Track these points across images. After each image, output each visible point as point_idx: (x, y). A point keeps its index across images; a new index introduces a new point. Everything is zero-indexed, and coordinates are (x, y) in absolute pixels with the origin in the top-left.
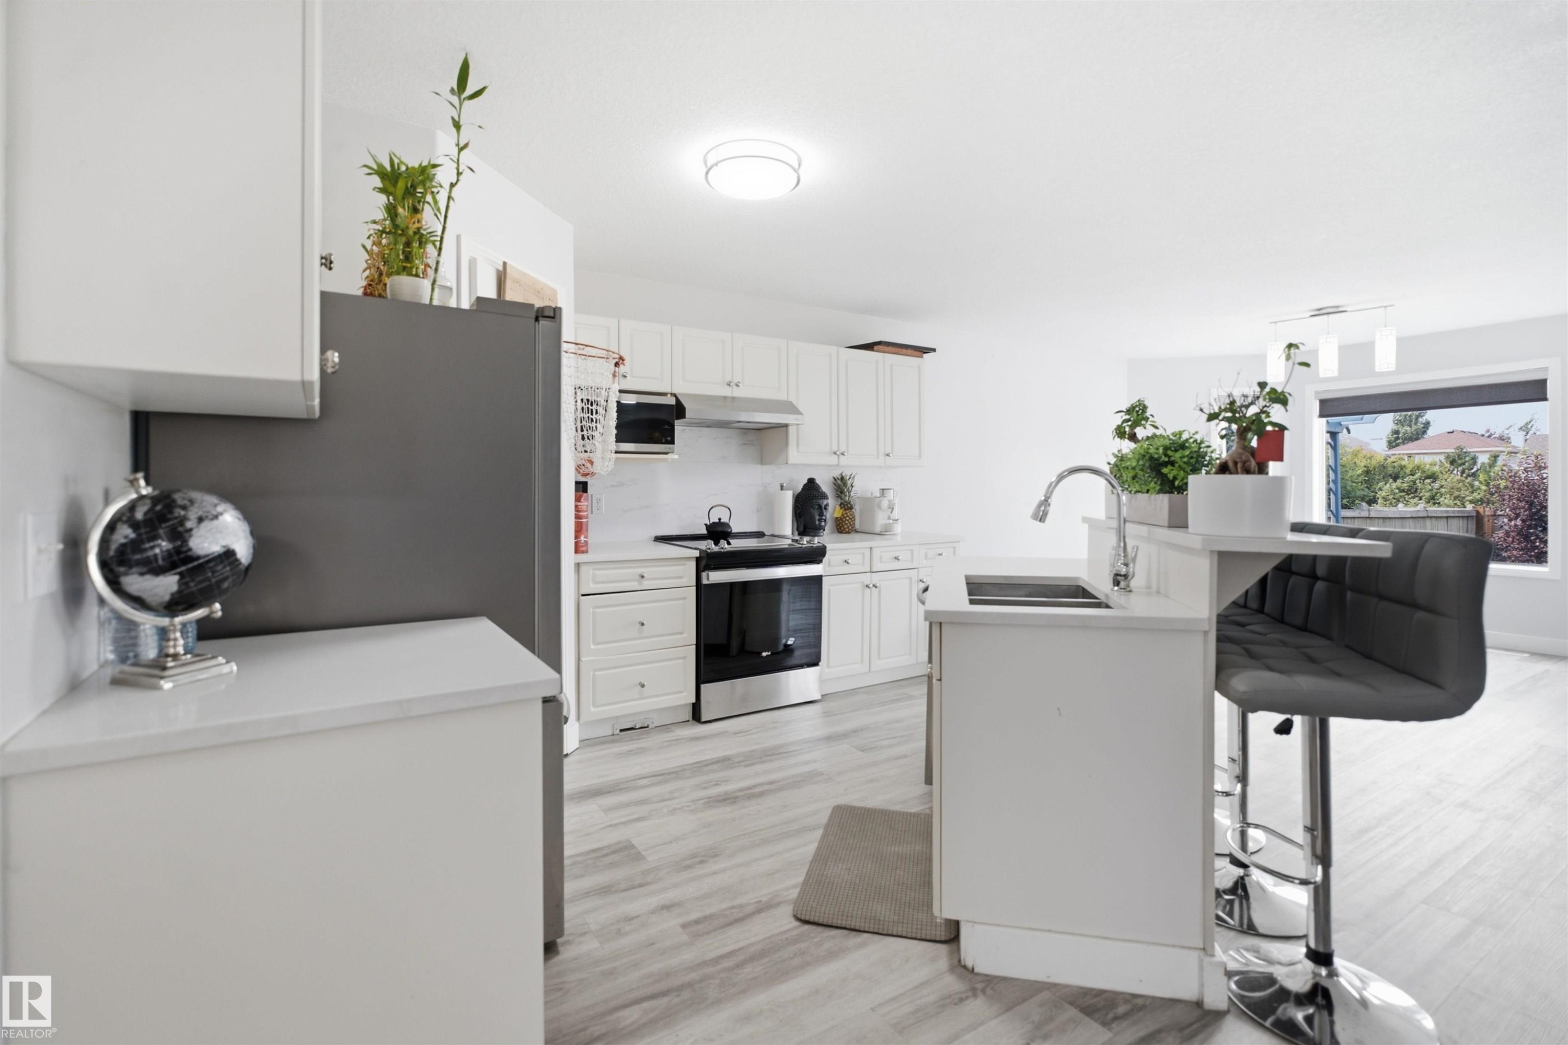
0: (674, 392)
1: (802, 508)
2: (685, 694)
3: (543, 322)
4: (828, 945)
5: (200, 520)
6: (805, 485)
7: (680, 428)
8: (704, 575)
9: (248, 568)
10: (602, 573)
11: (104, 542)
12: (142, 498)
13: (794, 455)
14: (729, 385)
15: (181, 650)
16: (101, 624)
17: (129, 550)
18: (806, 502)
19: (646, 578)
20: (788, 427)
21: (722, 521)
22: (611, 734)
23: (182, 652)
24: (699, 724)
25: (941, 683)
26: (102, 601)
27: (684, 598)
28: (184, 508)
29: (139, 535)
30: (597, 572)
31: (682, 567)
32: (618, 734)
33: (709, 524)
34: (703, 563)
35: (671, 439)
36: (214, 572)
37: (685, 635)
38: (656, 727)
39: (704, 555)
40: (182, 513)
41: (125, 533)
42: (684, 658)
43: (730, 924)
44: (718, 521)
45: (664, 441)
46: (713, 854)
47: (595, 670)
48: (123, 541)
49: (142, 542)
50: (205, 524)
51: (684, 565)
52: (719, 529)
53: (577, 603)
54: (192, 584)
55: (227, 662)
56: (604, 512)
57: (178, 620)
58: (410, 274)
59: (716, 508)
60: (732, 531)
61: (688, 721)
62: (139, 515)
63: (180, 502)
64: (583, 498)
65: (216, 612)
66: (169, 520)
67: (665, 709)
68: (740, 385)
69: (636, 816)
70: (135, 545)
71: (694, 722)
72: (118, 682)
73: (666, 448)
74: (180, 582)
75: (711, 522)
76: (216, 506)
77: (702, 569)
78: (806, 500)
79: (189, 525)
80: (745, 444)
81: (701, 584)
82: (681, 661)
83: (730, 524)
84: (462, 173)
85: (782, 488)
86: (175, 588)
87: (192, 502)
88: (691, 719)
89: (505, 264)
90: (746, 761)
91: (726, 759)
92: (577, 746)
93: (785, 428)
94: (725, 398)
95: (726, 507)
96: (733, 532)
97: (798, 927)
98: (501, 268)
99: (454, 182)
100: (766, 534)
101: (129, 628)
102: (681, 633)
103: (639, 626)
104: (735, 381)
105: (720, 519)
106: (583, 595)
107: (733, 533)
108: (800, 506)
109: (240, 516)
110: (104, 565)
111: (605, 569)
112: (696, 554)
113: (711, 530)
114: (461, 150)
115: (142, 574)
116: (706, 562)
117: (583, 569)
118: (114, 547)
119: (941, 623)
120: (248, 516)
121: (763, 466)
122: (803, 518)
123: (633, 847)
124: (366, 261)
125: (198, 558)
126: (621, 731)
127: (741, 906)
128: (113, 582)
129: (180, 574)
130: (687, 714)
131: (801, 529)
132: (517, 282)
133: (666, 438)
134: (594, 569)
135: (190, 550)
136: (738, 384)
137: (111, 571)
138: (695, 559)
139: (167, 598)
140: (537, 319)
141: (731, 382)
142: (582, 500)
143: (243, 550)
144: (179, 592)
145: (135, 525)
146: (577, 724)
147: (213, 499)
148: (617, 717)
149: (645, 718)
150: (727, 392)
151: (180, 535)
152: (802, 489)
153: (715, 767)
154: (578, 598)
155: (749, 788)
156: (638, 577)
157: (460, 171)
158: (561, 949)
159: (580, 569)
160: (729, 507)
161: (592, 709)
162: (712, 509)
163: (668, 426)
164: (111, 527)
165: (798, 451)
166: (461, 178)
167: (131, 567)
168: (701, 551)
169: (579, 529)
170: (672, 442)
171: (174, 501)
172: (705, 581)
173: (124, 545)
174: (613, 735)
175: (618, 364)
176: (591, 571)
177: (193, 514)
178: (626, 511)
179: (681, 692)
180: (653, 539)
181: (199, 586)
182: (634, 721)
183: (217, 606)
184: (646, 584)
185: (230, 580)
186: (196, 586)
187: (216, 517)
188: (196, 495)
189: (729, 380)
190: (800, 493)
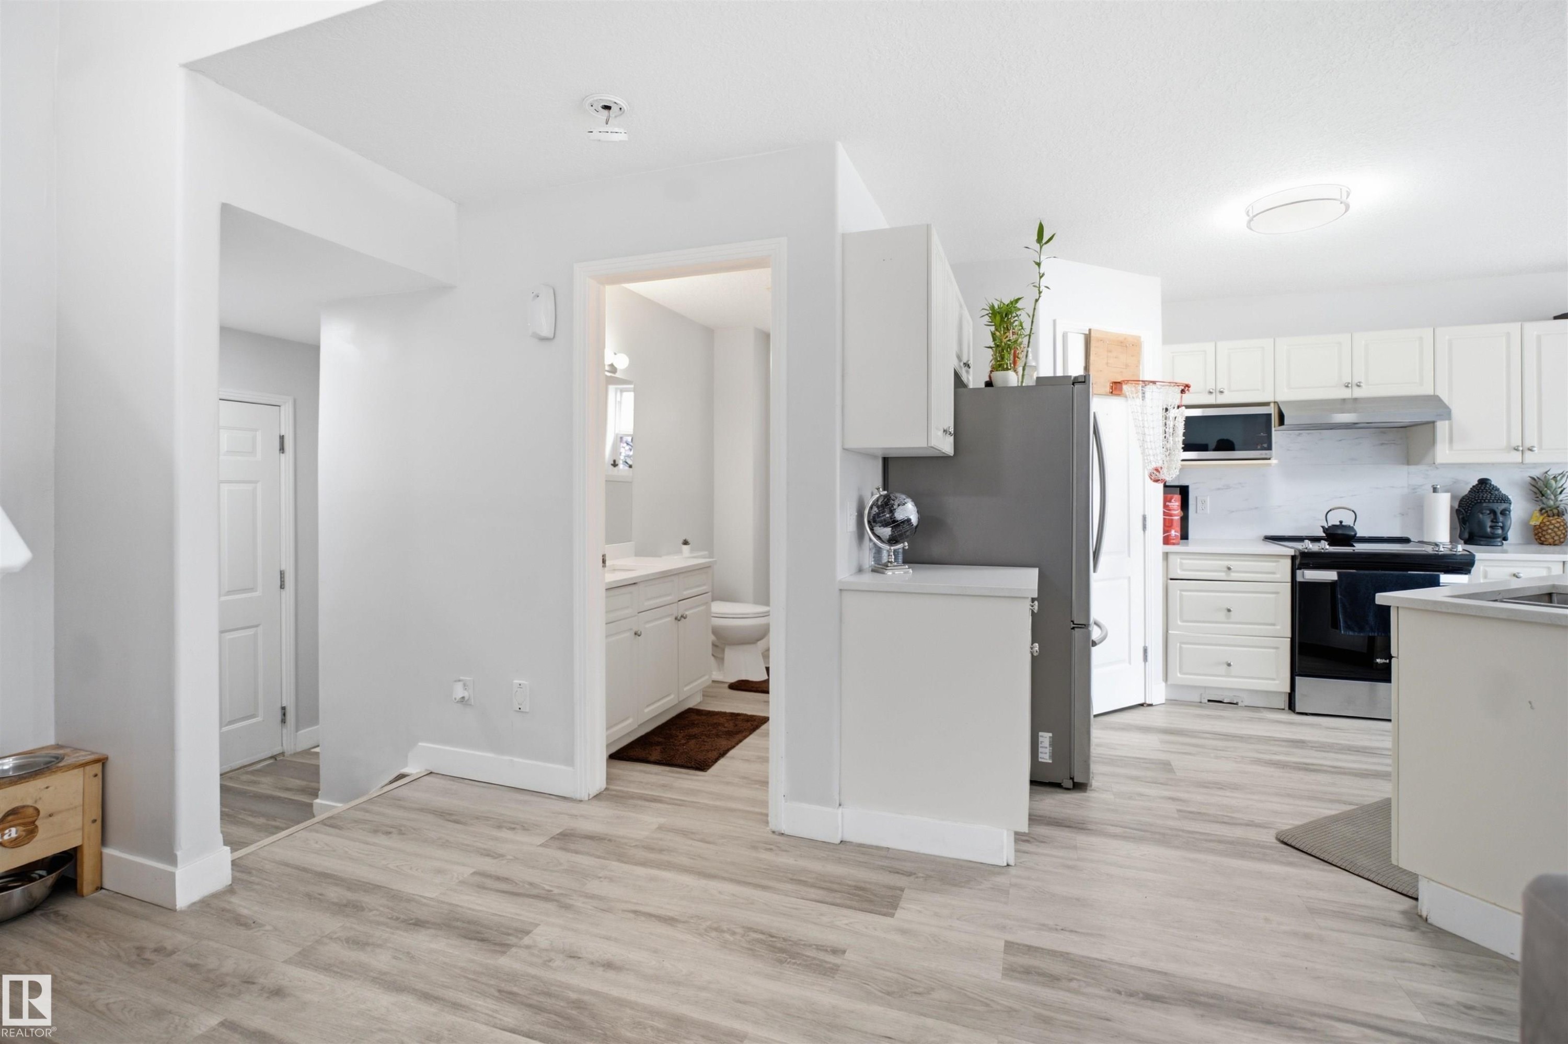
0: (1277, 400)
1: (1466, 512)
2: (1277, 682)
3: (1077, 386)
4: (1291, 859)
5: (899, 505)
6: (1474, 486)
7: (1278, 435)
8: (1299, 572)
9: (917, 527)
10: (1188, 562)
11: (869, 513)
12: (881, 495)
13: (1443, 453)
14: (1347, 386)
15: (893, 560)
16: (870, 549)
17: (876, 516)
18: (1471, 506)
19: (1233, 570)
20: (1436, 423)
21: (1343, 524)
22: (1199, 701)
23: (893, 561)
24: (1293, 713)
25: (1398, 660)
26: (871, 540)
27: (1277, 593)
28: (894, 500)
29: (879, 511)
30: (1184, 561)
31: (1274, 564)
32: (1205, 703)
33: (1327, 527)
34: (1298, 562)
35: (1268, 445)
36: (903, 528)
37: (1278, 627)
38: (1246, 706)
39: (1297, 554)
40: (893, 502)
41: (875, 510)
42: (1277, 648)
43: (1217, 822)
44: (1338, 523)
45: (1259, 447)
46: (1235, 787)
47: (1182, 643)
48: (874, 513)
49: (880, 514)
50: (900, 507)
51: (1278, 561)
52: (1340, 532)
53: (1165, 585)
54: (896, 532)
55: (909, 568)
56: (1209, 512)
57: (892, 548)
58: (1004, 370)
59: (1335, 511)
60: (1356, 534)
61: (1283, 709)
62: (879, 503)
63: (892, 498)
64: (1174, 499)
65: (906, 546)
66: (888, 505)
67: (1257, 692)
68: (1362, 384)
69: (1185, 751)
70: (878, 514)
71: (1290, 711)
72: (874, 571)
73: (1261, 454)
74: (892, 531)
75: (1330, 525)
76: (905, 499)
77: (1297, 567)
78: (1470, 504)
79: (895, 507)
80: (1382, 444)
81: (1296, 581)
82: (1274, 650)
83: (1355, 527)
84: (1041, 292)
85: (1435, 490)
86: (890, 533)
87: (896, 498)
88: (1287, 708)
89: (1090, 330)
90: (1322, 748)
91: (1303, 742)
92: (1163, 701)
93: (1432, 424)
94: (1344, 400)
95: (1350, 510)
96: (1358, 535)
97: (1276, 843)
98: (1087, 333)
99: (1037, 298)
100: (1412, 540)
101: (879, 551)
102: (1274, 625)
103: (1226, 611)
104: (1356, 381)
105: (1341, 522)
106: (1171, 579)
107: (1358, 537)
108: (1463, 511)
109: (913, 504)
110: (869, 522)
111: (1190, 559)
112: (1292, 552)
113: (1329, 532)
114: (1041, 277)
115: (880, 527)
116: (1303, 561)
117: (1171, 557)
118: (872, 515)
119: (1398, 607)
120: (917, 505)
121: (1410, 467)
122: (1467, 524)
123: (1171, 765)
124: (992, 355)
125: (897, 521)
126: (1209, 701)
127: (1232, 818)
128: (872, 530)
129: (891, 527)
130: (1283, 702)
131: (1466, 536)
132: (1101, 340)
133: (1262, 445)
134: (1181, 559)
135: (895, 517)
136: (1358, 384)
137: (871, 525)
138: (1290, 557)
139: (888, 537)
140: (1073, 384)
141: (1349, 383)
142: (1173, 501)
143: (914, 519)
144: (892, 535)
145: (878, 507)
146: (1164, 684)
147: (904, 497)
148: (1205, 688)
149: (1235, 696)
150: (1346, 394)
151: (892, 511)
152: (1470, 491)
153: (1284, 744)
154: (1167, 582)
155: (1306, 764)
156: (1226, 569)
157: (1041, 291)
158: (1088, 791)
159: (1169, 559)
160: (1353, 509)
161: (1179, 675)
162: (1330, 512)
163: (1264, 434)
164: (871, 508)
165: (1451, 448)
166: (1042, 294)
167: (877, 523)
168: (1296, 550)
169: (1170, 525)
170: (1269, 448)
171: (890, 497)
172: (1299, 578)
173: (875, 514)
174: (1201, 702)
175: (1184, 391)
176: (1179, 560)
177: (896, 503)
178: (1233, 512)
179: (1273, 679)
180: (1262, 538)
181: (899, 533)
182: (1222, 695)
183: (906, 544)
184: (1234, 576)
185: (909, 532)
186: (897, 533)
187: (904, 504)
188: (898, 495)
189: (1347, 381)
190: (1466, 495)
